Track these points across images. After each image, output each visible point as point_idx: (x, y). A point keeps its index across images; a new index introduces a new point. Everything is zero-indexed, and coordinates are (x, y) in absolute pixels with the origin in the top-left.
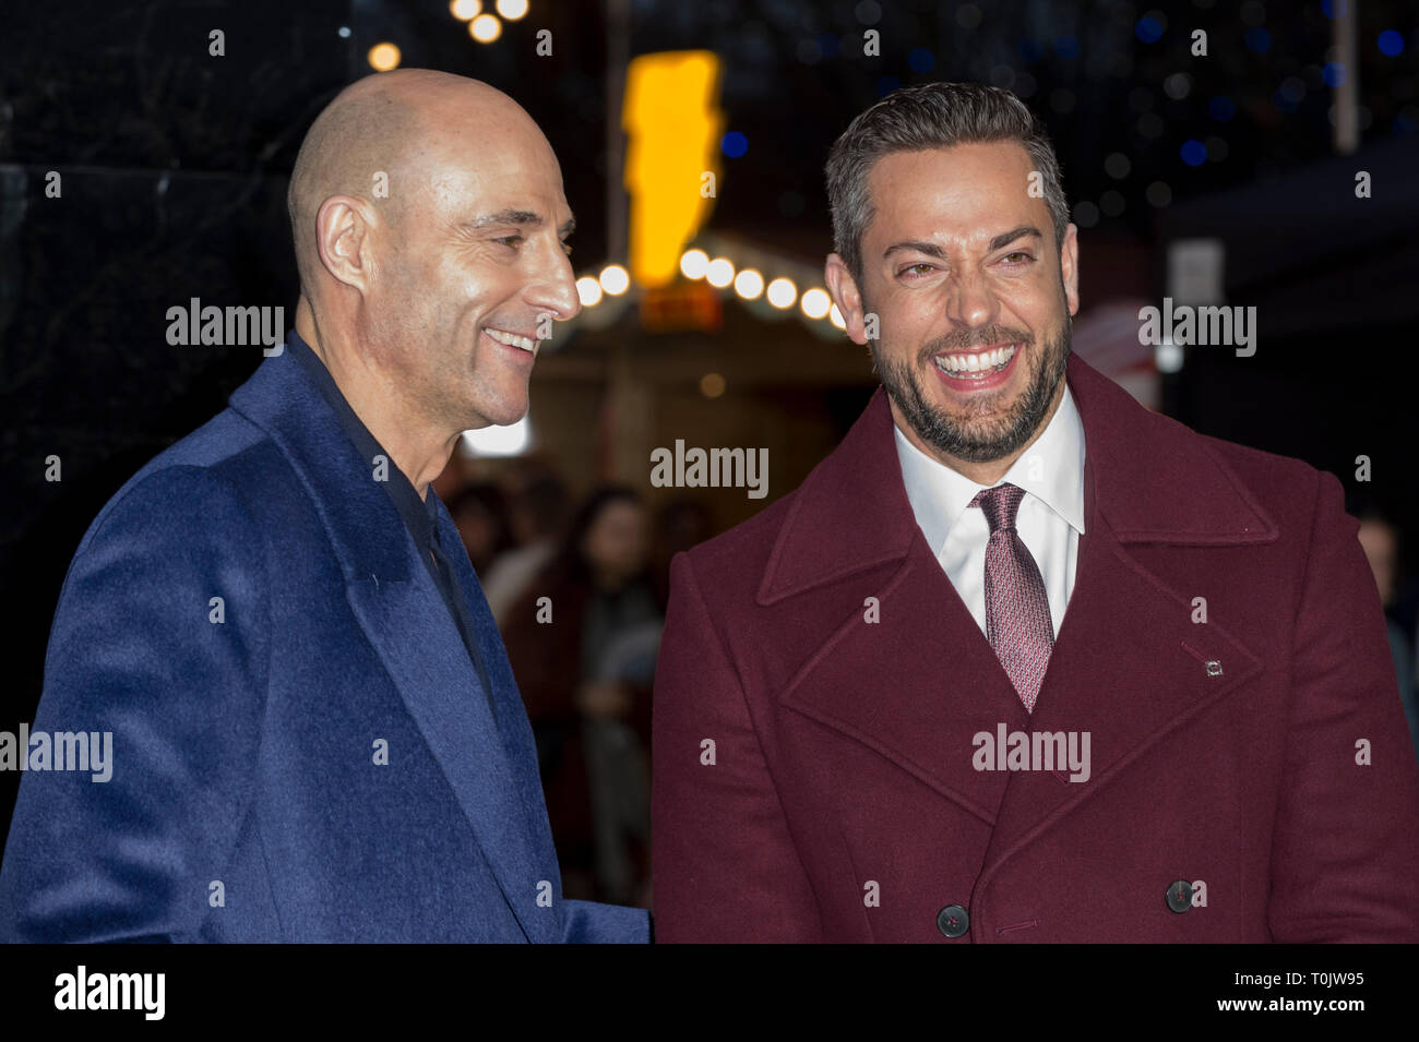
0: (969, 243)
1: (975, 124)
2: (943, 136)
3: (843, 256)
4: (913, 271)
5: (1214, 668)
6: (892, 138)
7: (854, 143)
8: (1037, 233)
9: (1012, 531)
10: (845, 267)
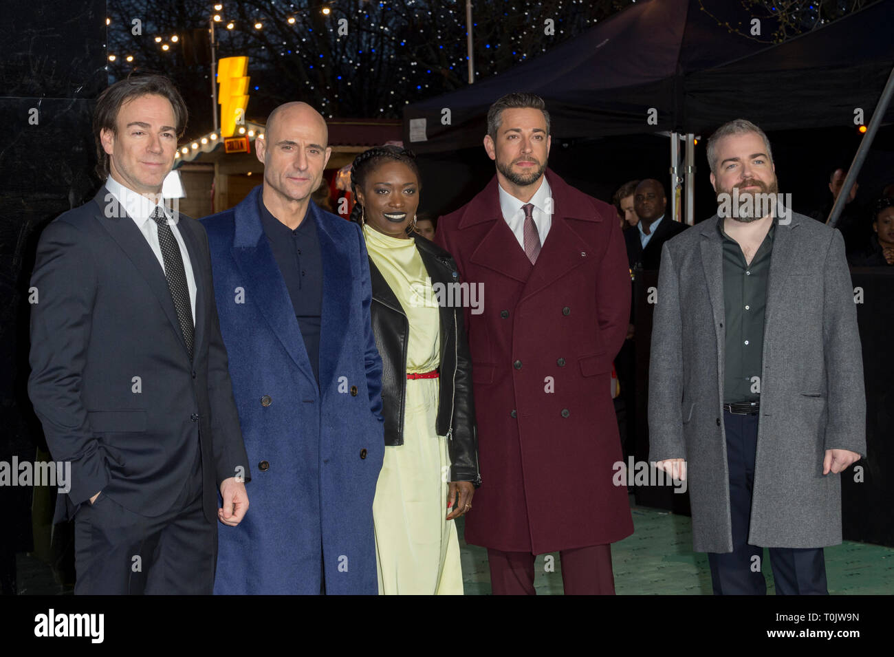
0: (527, 130)
1: (532, 103)
3: (490, 135)
4: (511, 137)
5: (583, 254)
6: (509, 104)
8: (544, 133)
9: (531, 216)
10: (490, 138)
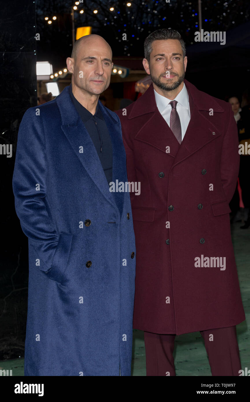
0: (169, 55)
1: (171, 36)
2: (166, 38)
3: (146, 58)
4: (158, 59)
5: (214, 134)
6: (156, 38)
7: (150, 38)
8: (181, 55)
9: (176, 109)
10: (147, 60)
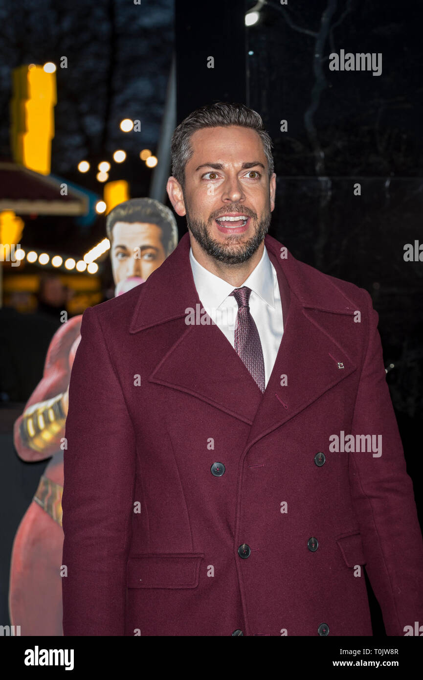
0: (233, 166)
1: (239, 118)
2: (226, 122)
3: (175, 176)
5: (340, 366)
6: (203, 122)
7: (186, 126)
8: (263, 166)
9: (248, 307)
10: (176, 181)
